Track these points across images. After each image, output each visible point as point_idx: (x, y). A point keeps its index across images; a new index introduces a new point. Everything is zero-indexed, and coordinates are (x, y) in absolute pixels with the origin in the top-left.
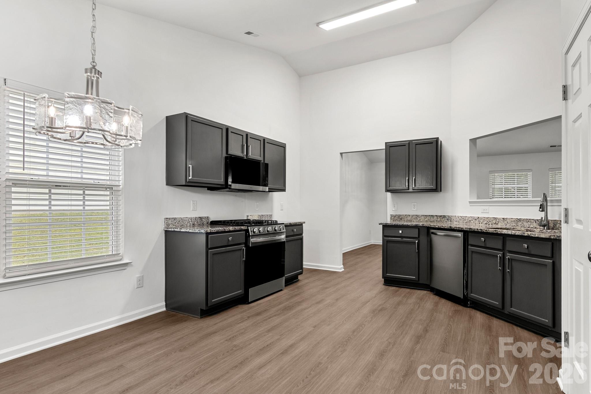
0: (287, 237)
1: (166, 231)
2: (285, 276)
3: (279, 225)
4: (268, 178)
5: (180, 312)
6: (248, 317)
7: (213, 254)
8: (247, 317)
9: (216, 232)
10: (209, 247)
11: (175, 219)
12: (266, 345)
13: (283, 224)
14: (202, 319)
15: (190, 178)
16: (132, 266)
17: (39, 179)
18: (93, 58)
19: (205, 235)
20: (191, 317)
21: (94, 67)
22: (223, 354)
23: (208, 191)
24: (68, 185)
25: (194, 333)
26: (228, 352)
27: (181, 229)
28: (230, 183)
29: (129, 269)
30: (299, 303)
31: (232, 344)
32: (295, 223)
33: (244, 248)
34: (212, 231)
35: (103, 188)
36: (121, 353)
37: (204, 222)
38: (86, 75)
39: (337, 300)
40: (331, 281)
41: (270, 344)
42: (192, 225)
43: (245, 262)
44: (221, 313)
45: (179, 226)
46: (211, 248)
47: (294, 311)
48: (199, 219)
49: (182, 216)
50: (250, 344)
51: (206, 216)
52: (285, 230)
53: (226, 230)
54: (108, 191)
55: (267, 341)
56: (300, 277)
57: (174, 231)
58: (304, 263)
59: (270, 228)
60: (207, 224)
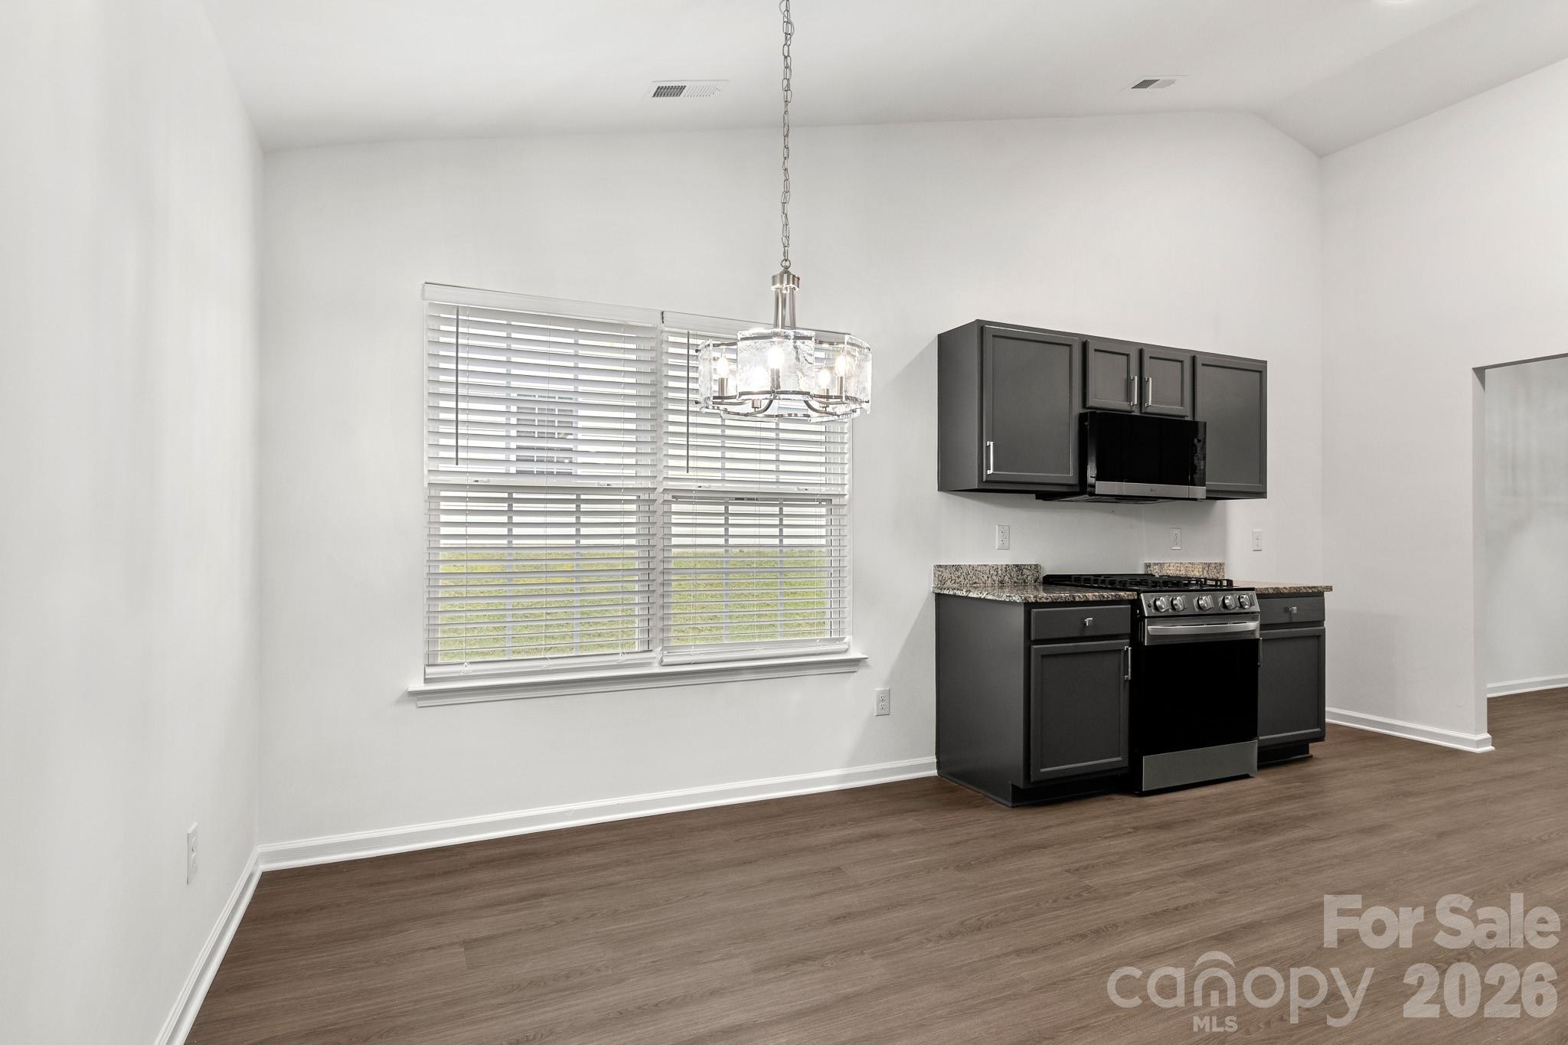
0: (1263, 627)
1: (939, 597)
2: (1261, 738)
3: (1236, 594)
4: (1205, 463)
5: (968, 786)
6: (1136, 829)
7: (1043, 656)
8: (1132, 828)
9: (1049, 603)
10: (1032, 639)
11: (958, 568)
12: (1171, 907)
13: (1252, 589)
14: (1017, 811)
15: (989, 472)
16: (868, 666)
17: (710, 486)
18: (784, 252)
19: (1022, 610)
20: (991, 801)
21: (786, 271)
22: (1055, 901)
23: (1038, 501)
24: (755, 496)
25: (993, 836)
26: (1067, 898)
27: (970, 591)
28: (1091, 480)
29: (861, 672)
30: (1297, 822)
31: (1081, 882)
32: (1294, 588)
33: (1127, 649)
34: (1040, 599)
35: (814, 500)
36: (840, 843)
37: (1027, 578)
38: (773, 288)
39: (1441, 835)
40: (1433, 777)
41: (1186, 907)
42: (997, 582)
43: (1132, 683)
44: (1064, 806)
45: (968, 585)
46: (1038, 642)
47: (1276, 839)
48: (1014, 570)
49: (975, 563)
50: (1129, 894)
51: (1033, 563)
52: (1256, 608)
53: (1077, 599)
54: (823, 506)
55: (1177, 897)
56: (1314, 749)
57: (955, 596)
58: (1327, 709)
59: (1206, 600)
60: (1035, 582)
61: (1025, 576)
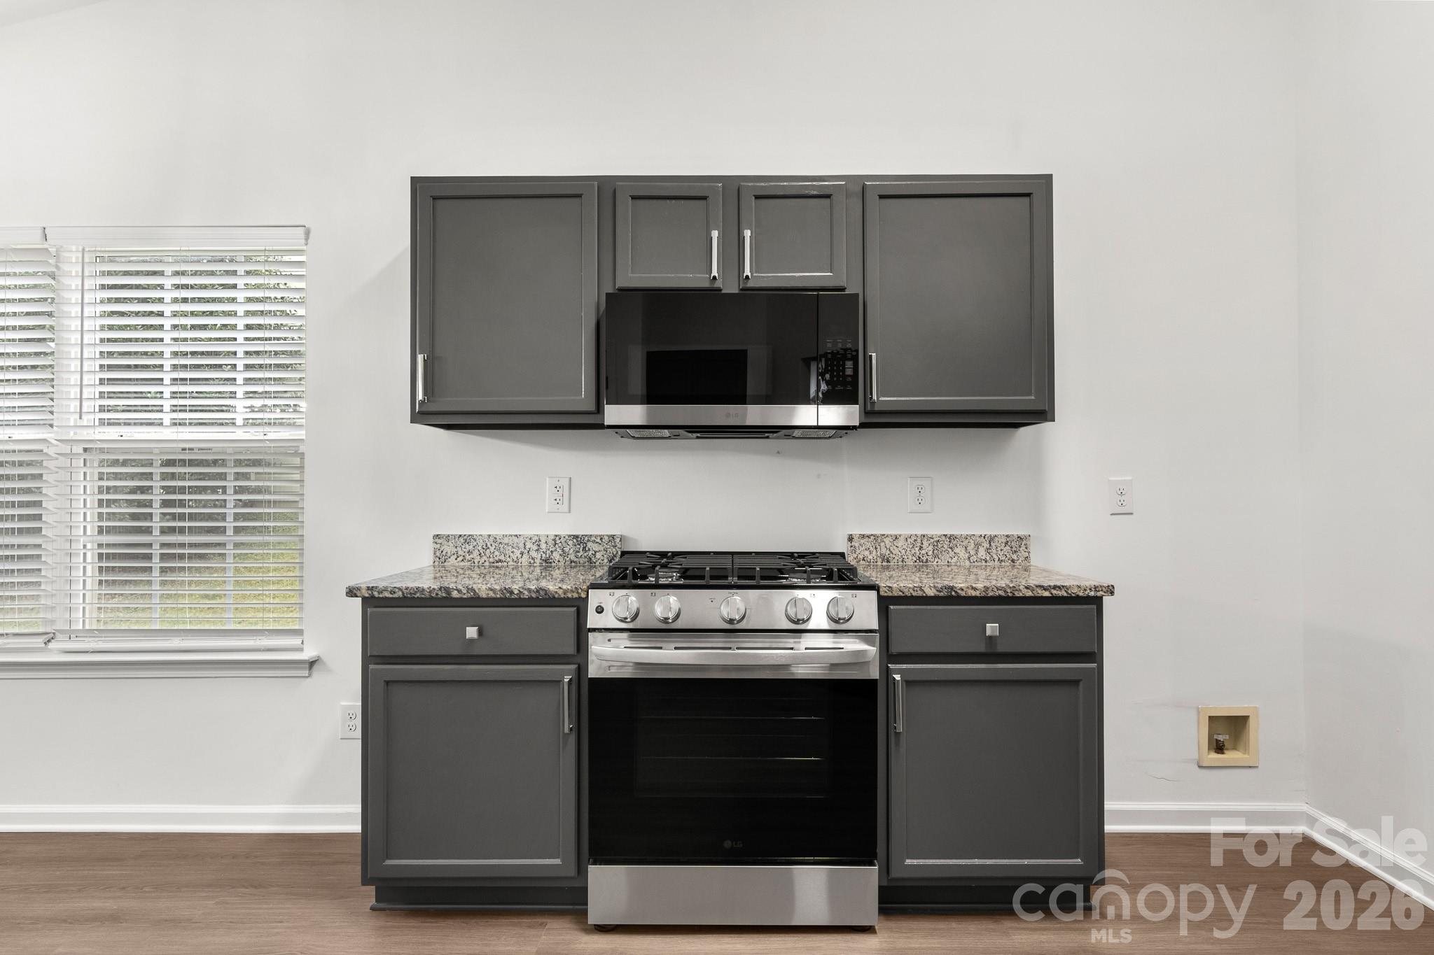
7: (388, 682)
10: (369, 653)
14: (366, 918)
15: (422, 399)
16: (329, 671)
29: (319, 678)
33: (570, 680)
37: (595, 555)
42: (538, 561)
46: (378, 659)
49: (499, 531)
60: (610, 561)
61: (591, 552)
